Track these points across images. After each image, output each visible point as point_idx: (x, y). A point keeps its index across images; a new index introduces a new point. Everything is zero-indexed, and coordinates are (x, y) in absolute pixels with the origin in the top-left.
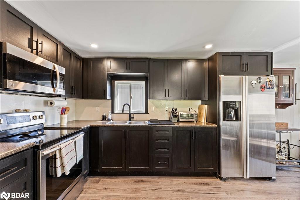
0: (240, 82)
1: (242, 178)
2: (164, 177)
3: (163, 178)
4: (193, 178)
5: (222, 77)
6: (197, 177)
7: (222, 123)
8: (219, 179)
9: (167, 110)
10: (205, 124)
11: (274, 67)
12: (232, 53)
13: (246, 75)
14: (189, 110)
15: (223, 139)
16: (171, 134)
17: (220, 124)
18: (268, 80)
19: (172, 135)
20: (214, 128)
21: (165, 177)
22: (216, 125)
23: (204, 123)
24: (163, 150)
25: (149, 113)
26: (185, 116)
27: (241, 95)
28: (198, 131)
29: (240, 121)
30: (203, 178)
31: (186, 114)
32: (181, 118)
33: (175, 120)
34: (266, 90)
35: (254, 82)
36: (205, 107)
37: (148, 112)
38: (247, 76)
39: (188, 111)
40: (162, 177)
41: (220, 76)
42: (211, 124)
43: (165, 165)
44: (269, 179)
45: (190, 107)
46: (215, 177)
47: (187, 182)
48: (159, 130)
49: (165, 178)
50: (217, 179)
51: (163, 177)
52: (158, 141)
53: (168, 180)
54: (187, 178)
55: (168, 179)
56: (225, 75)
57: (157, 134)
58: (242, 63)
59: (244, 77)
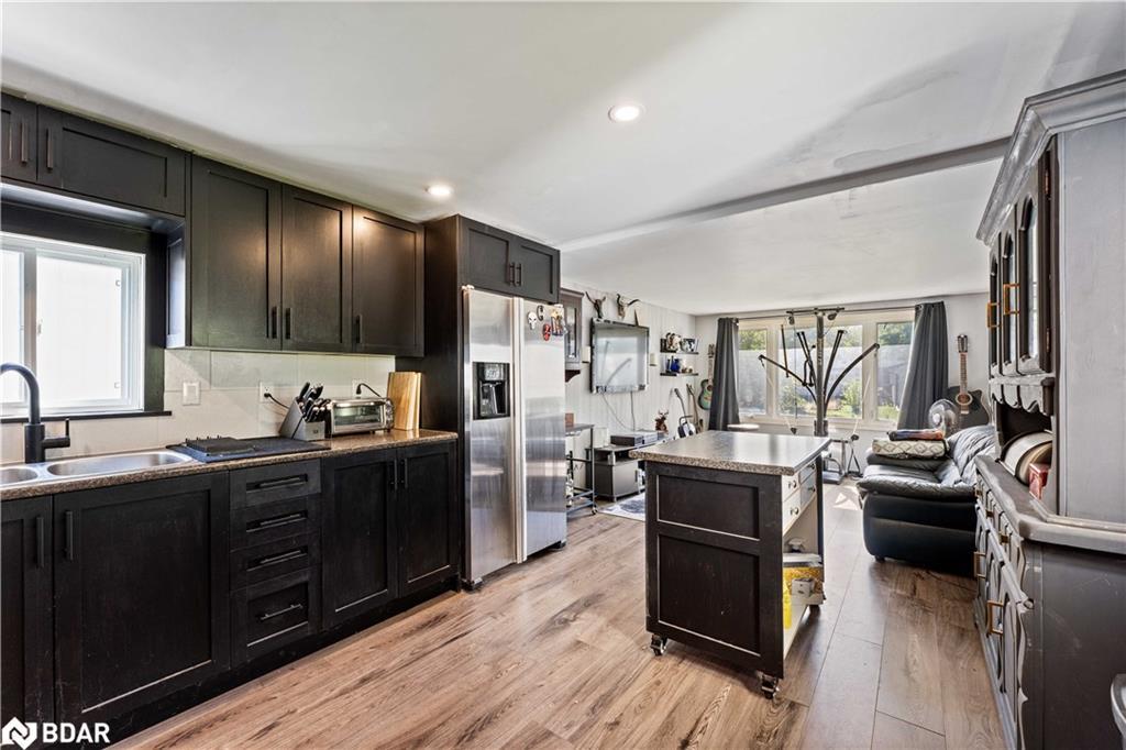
0: (508, 314)
1: (512, 567)
2: (285, 667)
3: (284, 672)
4: (392, 623)
5: (469, 289)
6: (403, 614)
7: (471, 426)
8: (462, 592)
9: (267, 395)
10: (415, 435)
11: (562, 286)
12: (490, 227)
13: (519, 296)
14: (359, 392)
15: (475, 477)
16: (314, 484)
17: (466, 429)
18: (554, 315)
19: (319, 491)
20: (451, 443)
21: (290, 665)
22: (455, 435)
23: (411, 433)
24: (282, 559)
25: (169, 413)
26: (345, 413)
27: (509, 344)
28: (409, 459)
29: (509, 415)
30: (424, 609)
31: (348, 405)
32: (337, 424)
33: (316, 432)
34: (551, 336)
35: (533, 316)
36: (415, 379)
37: (165, 410)
38: (522, 299)
39: (355, 395)
40: (275, 672)
41: (463, 287)
42: (435, 434)
43: (290, 619)
44: (557, 546)
45: (361, 382)
46: (451, 592)
47: (379, 642)
48: (261, 479)
49: (293, 669)
50: (458, 595)
51: (279, 671)
52: (259, 526)
53: (309, 671)
54: (375, 631)
55: (306, 666)
56: (477, 288)
57: (255, 499)
58: (510, 262)
59: (516, 299)
